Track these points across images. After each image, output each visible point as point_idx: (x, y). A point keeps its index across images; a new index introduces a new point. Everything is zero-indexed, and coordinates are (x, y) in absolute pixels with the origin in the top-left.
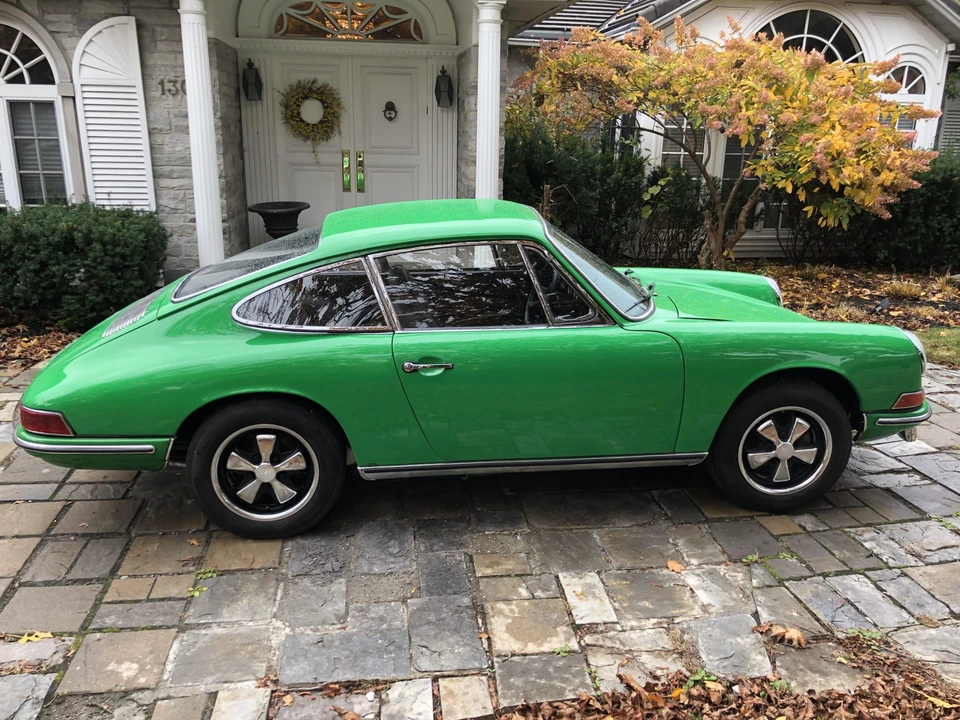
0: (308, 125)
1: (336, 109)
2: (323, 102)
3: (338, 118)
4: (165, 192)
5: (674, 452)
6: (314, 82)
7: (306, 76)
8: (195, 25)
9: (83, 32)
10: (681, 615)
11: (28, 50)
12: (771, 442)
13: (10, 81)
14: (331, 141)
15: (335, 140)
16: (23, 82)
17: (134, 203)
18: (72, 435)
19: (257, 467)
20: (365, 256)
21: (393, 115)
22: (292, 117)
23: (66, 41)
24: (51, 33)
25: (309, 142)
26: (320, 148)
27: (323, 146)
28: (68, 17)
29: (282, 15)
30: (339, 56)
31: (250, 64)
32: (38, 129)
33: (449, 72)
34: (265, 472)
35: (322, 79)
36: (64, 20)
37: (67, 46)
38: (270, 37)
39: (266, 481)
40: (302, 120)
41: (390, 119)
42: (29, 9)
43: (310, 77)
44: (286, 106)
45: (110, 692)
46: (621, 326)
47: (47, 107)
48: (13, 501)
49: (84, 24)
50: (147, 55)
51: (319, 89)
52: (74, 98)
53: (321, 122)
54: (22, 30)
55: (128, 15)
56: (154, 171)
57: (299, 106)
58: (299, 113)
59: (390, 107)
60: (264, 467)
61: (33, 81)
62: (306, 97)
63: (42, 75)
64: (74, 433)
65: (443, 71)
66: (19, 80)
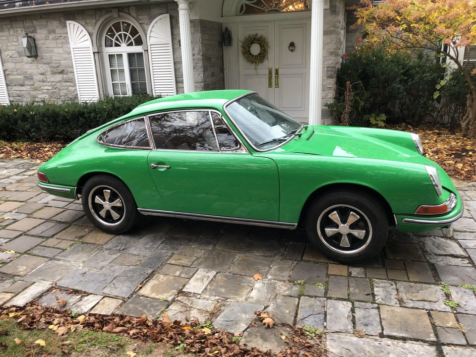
0: (253, 56)
1: (266, 47)
2: (260, 44)
3: (267, 52)
4: (180, 89)
5: (279, 221)
6: (256, 35)
7: (252, 33)
8: (184, 15)
9: (151, 22)
10: (232, 298)
11: (134, 32)
12: (337, 224)
13: (128, 45)
14: (264, 63)
15: (266, 62)
16: (133, 45)
19: (104, 203)
20: (146, 115)
21: (293, 49)
22: (247, 53)
23: (145, 27)
24: (140, 24)
25: (254, 64)
26: (259, 67)
27: (260, 66)
28: (146, 17)
29: (243, 5)
30: (268, 21)
31: (226, 29)
32: (138, 64)
35: (260, 33)
36: (144, 18)
37: (146, 29)
38: (237, 16)
39: (108, 209)
40: (250, 54)
41: (292, 51)
42: (132, 14)
43: (254, 33)
44: (244, 48)
45: (10, 274)
47: (140, 55)
48: (51, 206)
49: (151, 19)
50: (174, 29)
51: (258, 38)
52: (148, 50)
53: (259, 54)
54: (132, 24)
55: (167, 13)
57: (249, 47)
58: (249, 51)
59: (292, 44)
60: (107, 203)
61: (136, 45)
62: (252, 43)
63: (139, 42)
64: (49, 182)
66: (131, 44)
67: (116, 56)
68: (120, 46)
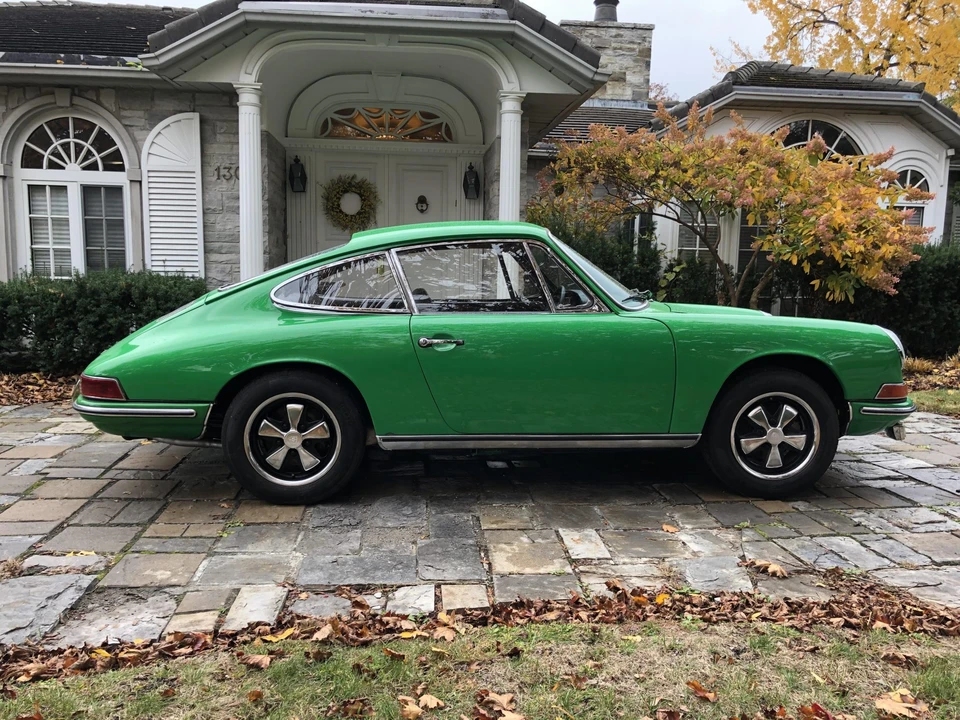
0: (347, 215)
1: (372, 201)
2: (361, 195)
3: (374, 209)
4: (214, 266)
5: (671, 433)
6: (354, 177)
7: (347, 173)
8: (251, 116)
9: (152, 126)
10: (672, 556)
11: (104, 141)
12: (762, 428)
13: (84, 169)
16: (97, 169)
17: (186, 269)
18: (124, 399)
19: (285, 434)
20: (388, 250)
21: (424, 208)
22: (333, 210)
23: (138, 134)
24: (125, 126)
25: (347, 231)
28: (141, 113)
29: (327, 120)
30: (376, 155)
31: (297, 160)
32: (106, 212)
33: (476, 168)
34: (293, 439)
35: (360, 175)
36: (137, 116)
37: (138, 138)
38: (316, 137)
39: (293, 447)
40: (341, 211)
41: (422, 211)
42: (107, 105)
43: (351, 173)
44: (327, 199)
45: (146, 586)
46: (617, 314)
47: (116, 191)
48: (64, 478)
49: (154, 119)
50: (207, 145)
51: (358, 184)
52: (140, 182)
53: (359, 213)
54: (99, 124)
55: (194, 111)
56: (205, 247)
57: (339, 199)
58: (339, 205)
59: (422, 200)
60: (293, 434)
61: (106, 168)
62: (346, 191)
63: (114, 163)
64: (127, 398)
65: (471, 167)
66: (93, 167)
67: (48, 189)
68: (63, 168)
